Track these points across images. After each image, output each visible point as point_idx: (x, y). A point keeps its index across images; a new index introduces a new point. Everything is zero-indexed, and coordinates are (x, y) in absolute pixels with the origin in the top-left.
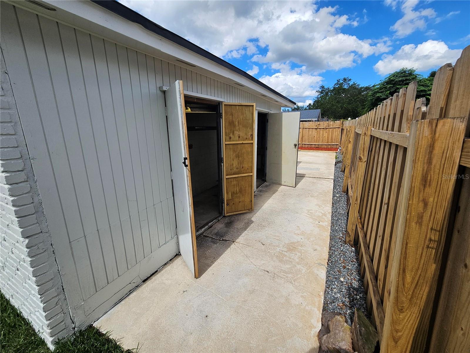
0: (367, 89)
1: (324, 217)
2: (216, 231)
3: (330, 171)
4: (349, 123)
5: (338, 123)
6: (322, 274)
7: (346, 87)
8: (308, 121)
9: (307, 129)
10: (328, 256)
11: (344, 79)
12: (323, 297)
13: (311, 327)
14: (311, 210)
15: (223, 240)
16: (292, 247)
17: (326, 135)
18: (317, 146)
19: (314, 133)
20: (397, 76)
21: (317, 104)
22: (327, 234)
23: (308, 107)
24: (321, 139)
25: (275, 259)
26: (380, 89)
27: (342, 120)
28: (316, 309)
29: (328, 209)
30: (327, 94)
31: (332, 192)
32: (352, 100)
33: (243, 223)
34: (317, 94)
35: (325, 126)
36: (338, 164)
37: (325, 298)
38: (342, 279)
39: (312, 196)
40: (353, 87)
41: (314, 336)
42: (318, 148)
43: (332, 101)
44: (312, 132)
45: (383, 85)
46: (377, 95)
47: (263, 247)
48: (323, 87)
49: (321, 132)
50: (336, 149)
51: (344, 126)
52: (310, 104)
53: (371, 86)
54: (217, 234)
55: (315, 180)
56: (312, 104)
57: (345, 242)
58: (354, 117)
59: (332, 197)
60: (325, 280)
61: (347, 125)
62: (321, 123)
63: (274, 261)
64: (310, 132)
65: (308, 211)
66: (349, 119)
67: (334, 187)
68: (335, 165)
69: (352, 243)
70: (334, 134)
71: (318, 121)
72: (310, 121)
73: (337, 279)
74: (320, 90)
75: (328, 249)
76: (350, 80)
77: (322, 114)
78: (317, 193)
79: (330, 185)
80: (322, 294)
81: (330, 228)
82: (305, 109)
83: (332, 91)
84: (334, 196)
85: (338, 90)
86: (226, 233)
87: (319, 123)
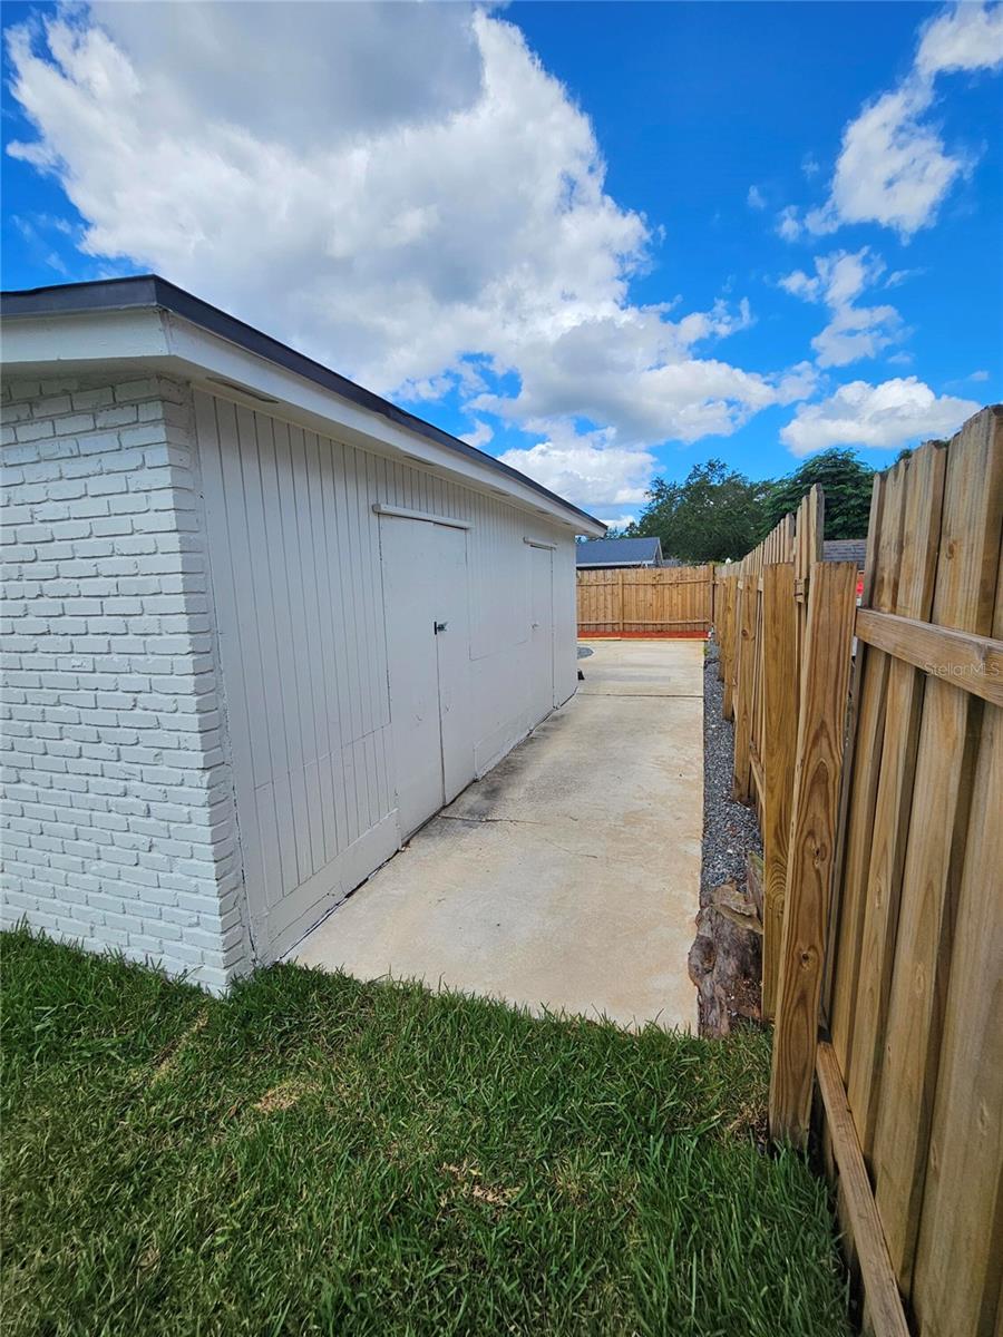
0: (766, 487)
1: (689, 766)
2: (467, 807)
3: (695, 681)
4: (727, 569)
5: (703, 570)
6: (696, 850)
7: (716, 483)
8: (633, 566)
9: (633, 587)
10: (703, 826)
11: (710, 464)
12: (699, 878)
13: (684, 914)
14: (662, 756)
15: (487, 821)
16: (632, 818)
17: (677, 599)
18: (659, 627)
19: (649, 594)
20: (820, 465)
21: (650, 525)
22: (698, 794)
23: (627, 530)
24: (667, 609)
25: (603, 837)
26: (790, 493)
27: (711, 564)
28: (689, 894)
29: (697, 751)
30: (671, 498)
31: (702, 722)
32: (732, 515)
33: (522, 791)
34: (649, 499)
35: (674, 578)
36: (710, 666)
37: (703, 879)
38: (730, 851)
39: (660, 732)
40: (733, 485)
41: (690, 923)
42: (662, 632)
43: (686, 517)
44: (645, 595)
45: (795, 483)
46: (783, 507)
47: (576, 824)
48: (659, 482)
49: (666, 591)
50: (704, 634)
51: (717, 577)
52: (632, 524)
53: (775, 482)
54: (471, 812)
55: (663, 701)
56: (638, 525)
57: (732, 801)
58: (739, 555)
59: (702, 731)
60: (701, 858)
61: (724, 576)
62: (666, 571)
63: (603, 841)
64: (641, 594)
65: (657, 758)
66: (728, 560)
67: (706, 713)
68: (705, 668)
69: (745, 799)
70: (697, 598)
71: (657, 566)
72: (639, 566)
73: (723, 852)
74: (655, 490)
75: (702, 816)
76: (723, 466)
77: (664, 550)
78: (671, 726)
79: (698, 708)
80: (698, 874)
81: (702, 783)
82: (622, 536)
83: (683, 491)
84: (706, 729)
85: (698, 490)
86: (490, 810)
87: (658, 571)
